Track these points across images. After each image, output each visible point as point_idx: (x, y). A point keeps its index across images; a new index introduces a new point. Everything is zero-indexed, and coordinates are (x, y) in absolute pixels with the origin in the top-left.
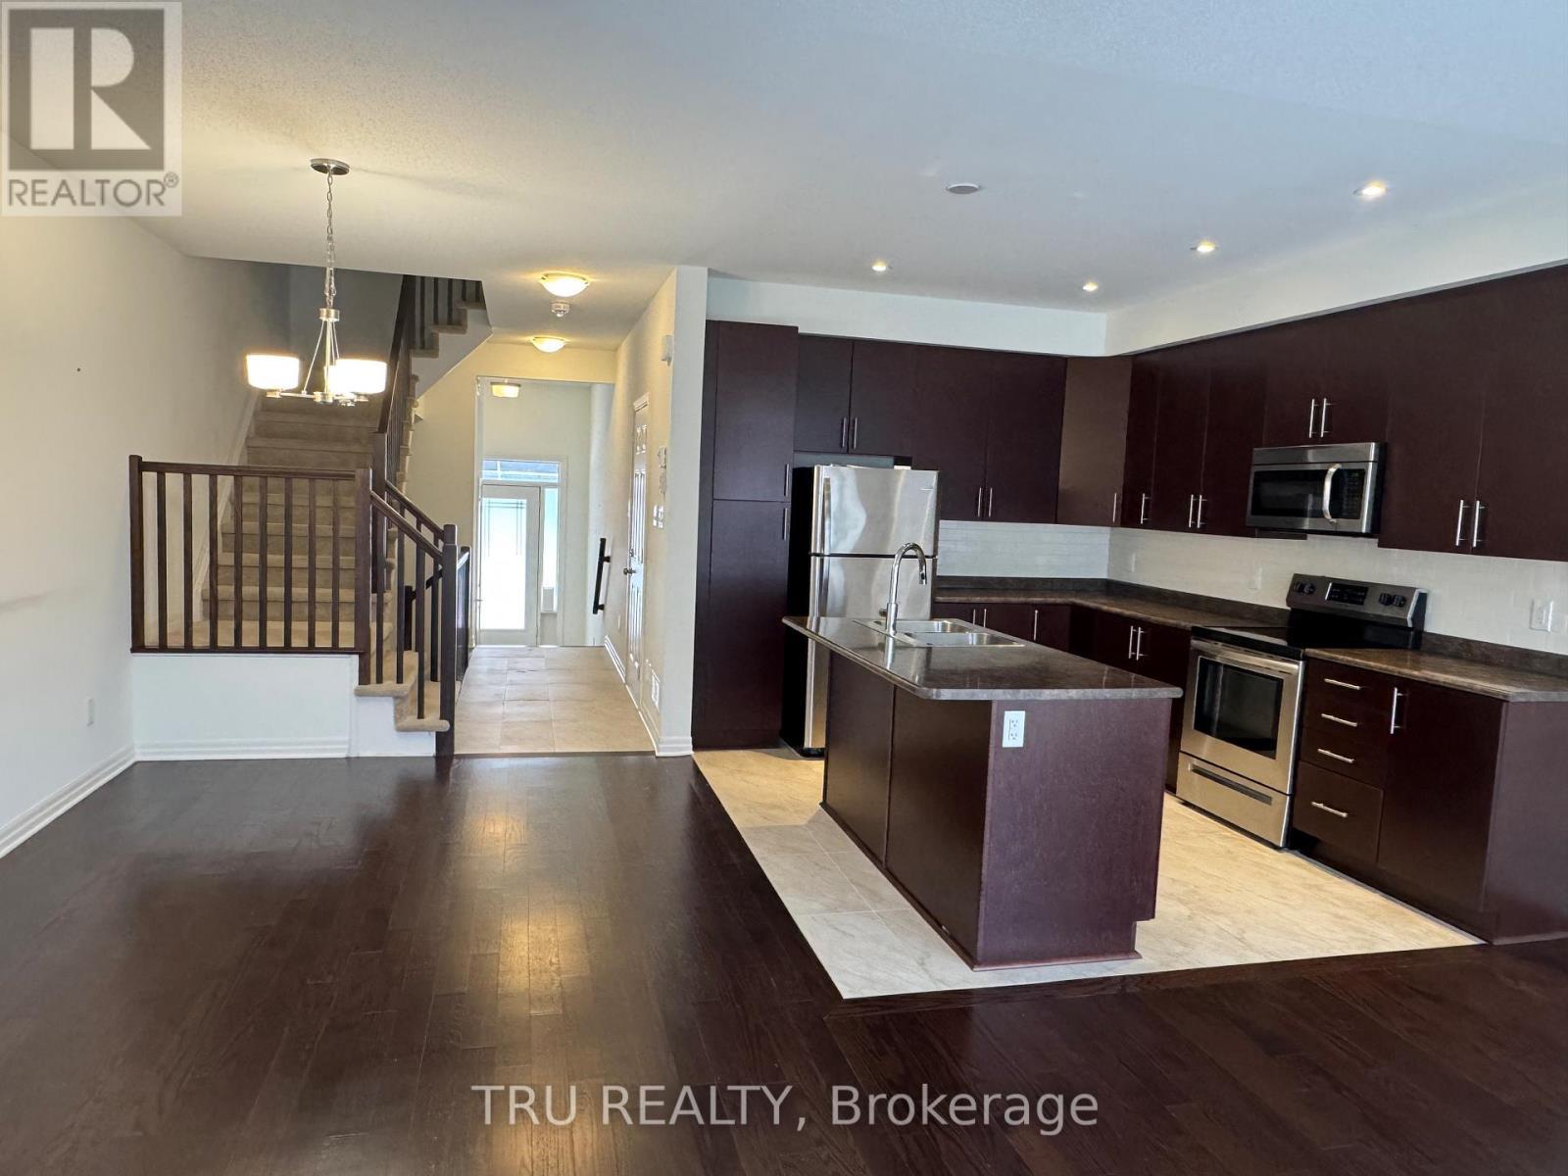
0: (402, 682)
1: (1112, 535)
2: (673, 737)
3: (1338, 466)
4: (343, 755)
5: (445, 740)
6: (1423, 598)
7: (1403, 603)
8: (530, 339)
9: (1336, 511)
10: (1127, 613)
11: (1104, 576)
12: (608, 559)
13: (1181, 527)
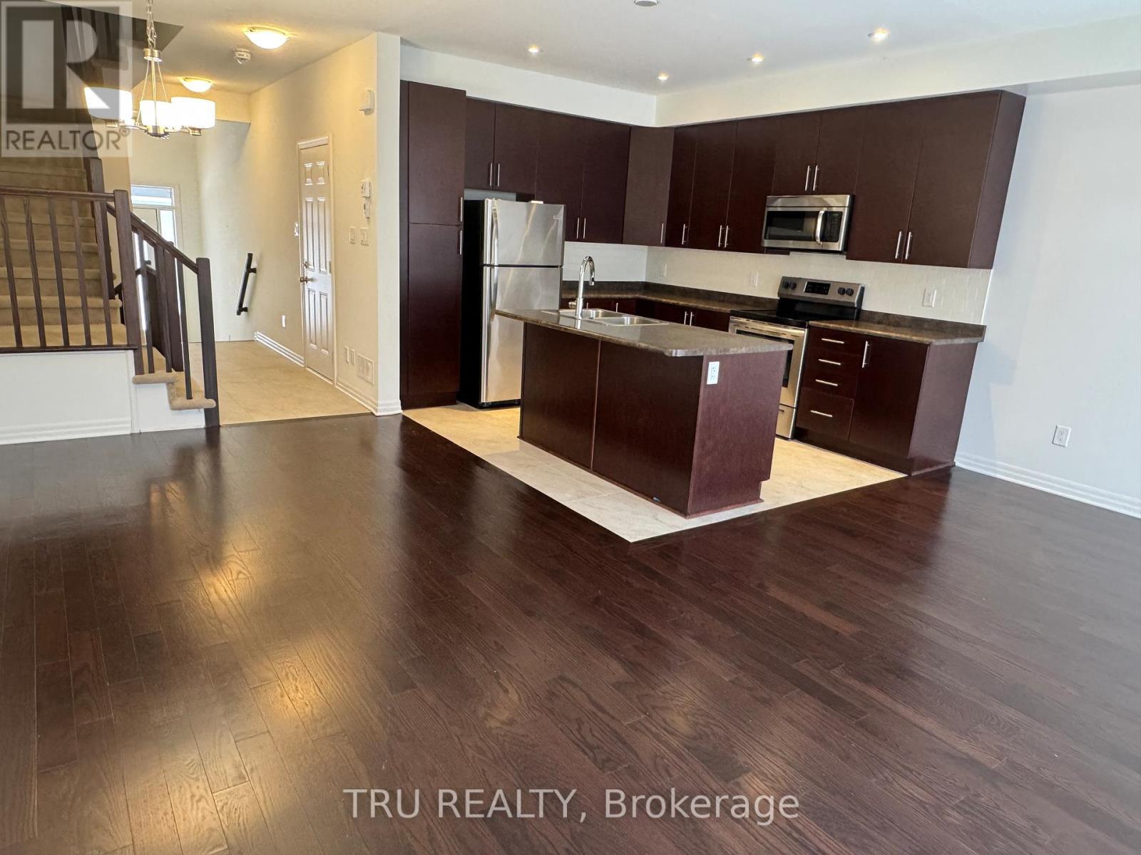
0: (154, 372)
1: (648, 251)
2: (388, 401)
3: (825, 209)
4: (128, 432)
5: (212, 416)
6: (863, 289)
7: (851, 293)
8: (181, 79)
9: (823, 238)
10: (681, 303)
11: (643, 280)
12: (254, 271)
13: (713, 246)
